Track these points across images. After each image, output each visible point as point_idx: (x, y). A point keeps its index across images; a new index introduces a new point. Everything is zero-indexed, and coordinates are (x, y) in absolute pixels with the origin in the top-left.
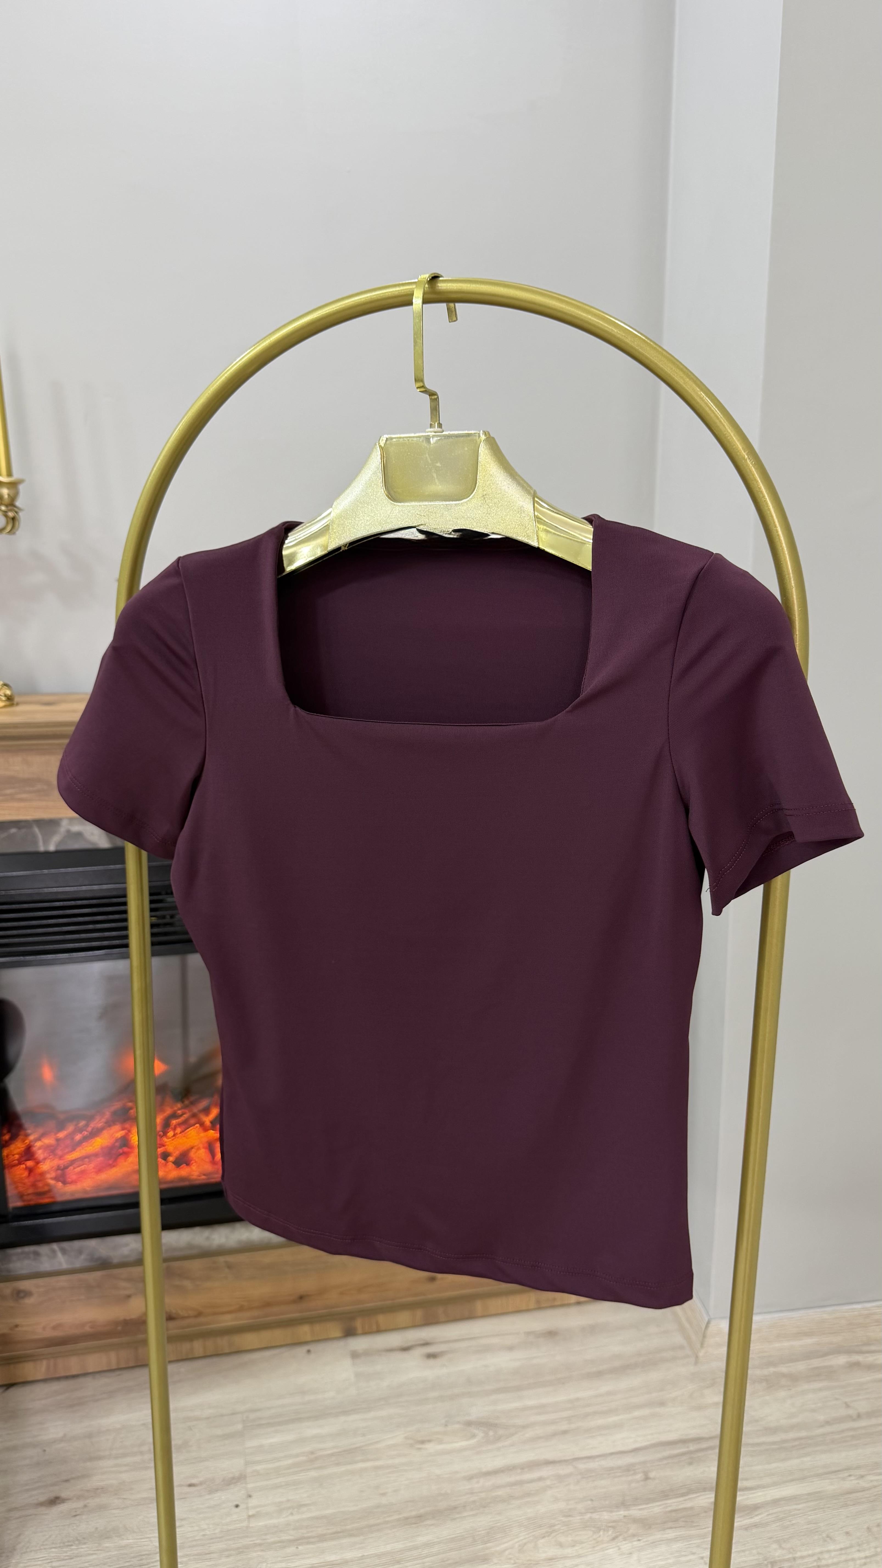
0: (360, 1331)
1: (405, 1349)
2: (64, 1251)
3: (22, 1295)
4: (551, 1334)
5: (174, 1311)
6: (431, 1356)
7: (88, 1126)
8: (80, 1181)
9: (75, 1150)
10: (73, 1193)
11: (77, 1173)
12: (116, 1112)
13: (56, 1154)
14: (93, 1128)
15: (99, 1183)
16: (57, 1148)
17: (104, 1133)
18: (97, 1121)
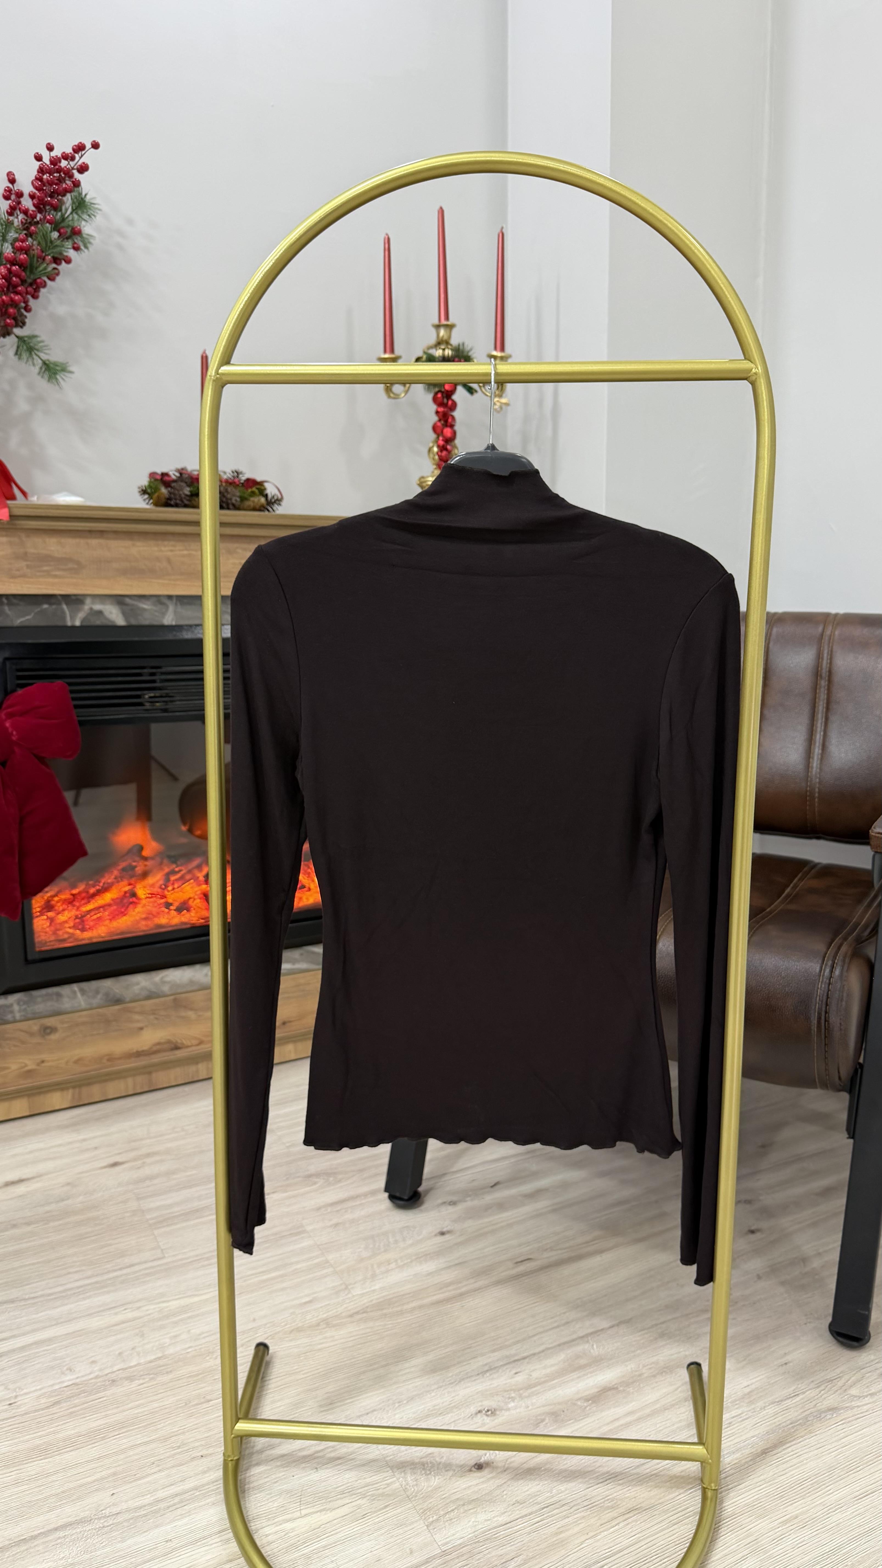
2: (83, 992)
3: (49, 1032)
7: (100, 882)
8: (96, 928)
9: (89, 902)
10: (91, 938)
11: (94, 920)
12: (123, 870)
13: (74, 906)
14: (104, 884)
15: (112, 930)
16: (74, 900)
17: (114, 887)
18: (107, 878)
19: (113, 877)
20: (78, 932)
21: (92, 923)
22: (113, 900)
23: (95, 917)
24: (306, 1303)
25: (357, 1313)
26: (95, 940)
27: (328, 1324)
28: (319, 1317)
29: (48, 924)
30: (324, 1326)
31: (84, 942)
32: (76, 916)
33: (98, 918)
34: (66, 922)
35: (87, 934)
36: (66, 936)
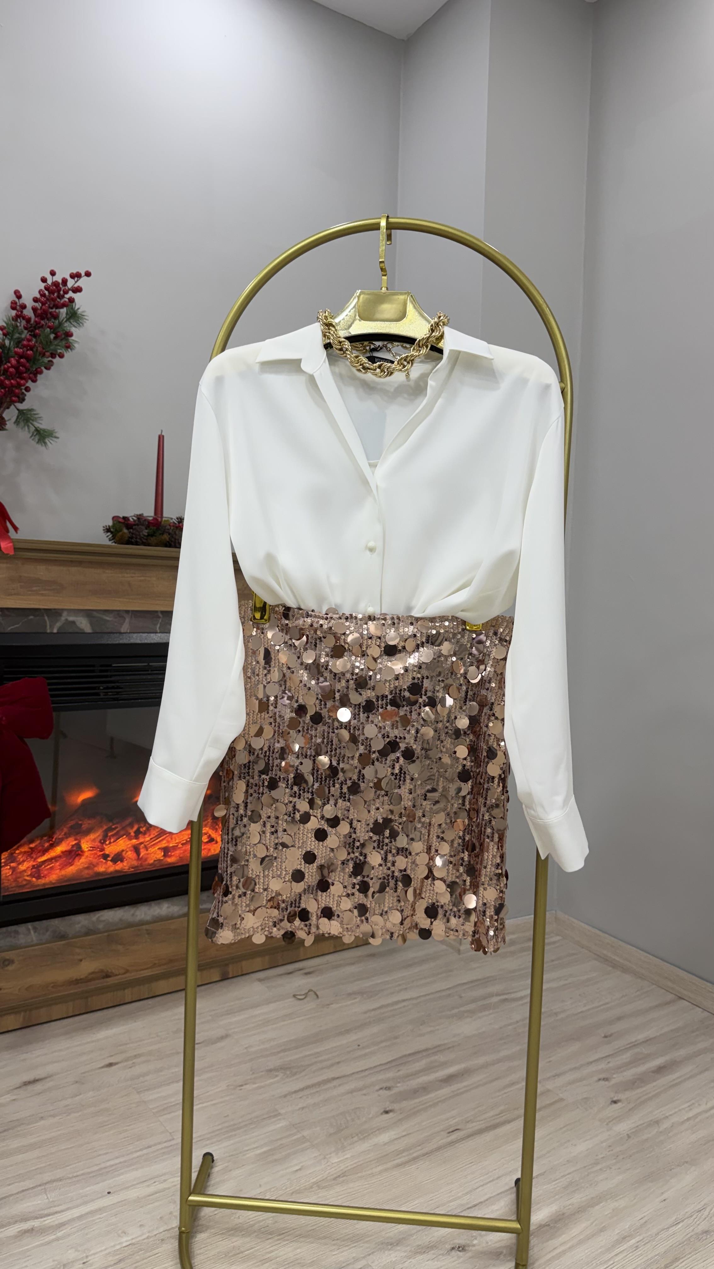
0: (231, 976)
2: (36, 929)
5: (109, 970)
7: (53, 838)
8: (49, 876)
9: (44, 854)
10: (44, 884)
11: (48, 869)
12: (71, 827)
13: (32, 858)
14: (55, 839)
15: (61, 877)
16: (32, 853)
17: (63, 842)
18: (58, 834)
19: (63, 833)
20: (34, 879)
21: (45, 872)
22: (62, 852)
23: (49, 867)
24: (297, 1171)
25: (339, 1176)
26: (47, 887)
27: (319, 1187)
28: (310, 1182)
29: (10, 873)
30: (317, 1188)
31: (38, 888)
32: (33, 866)
33: (50, 867)
34: (25, 871)
35: (42, 881)
36: (24, 883)
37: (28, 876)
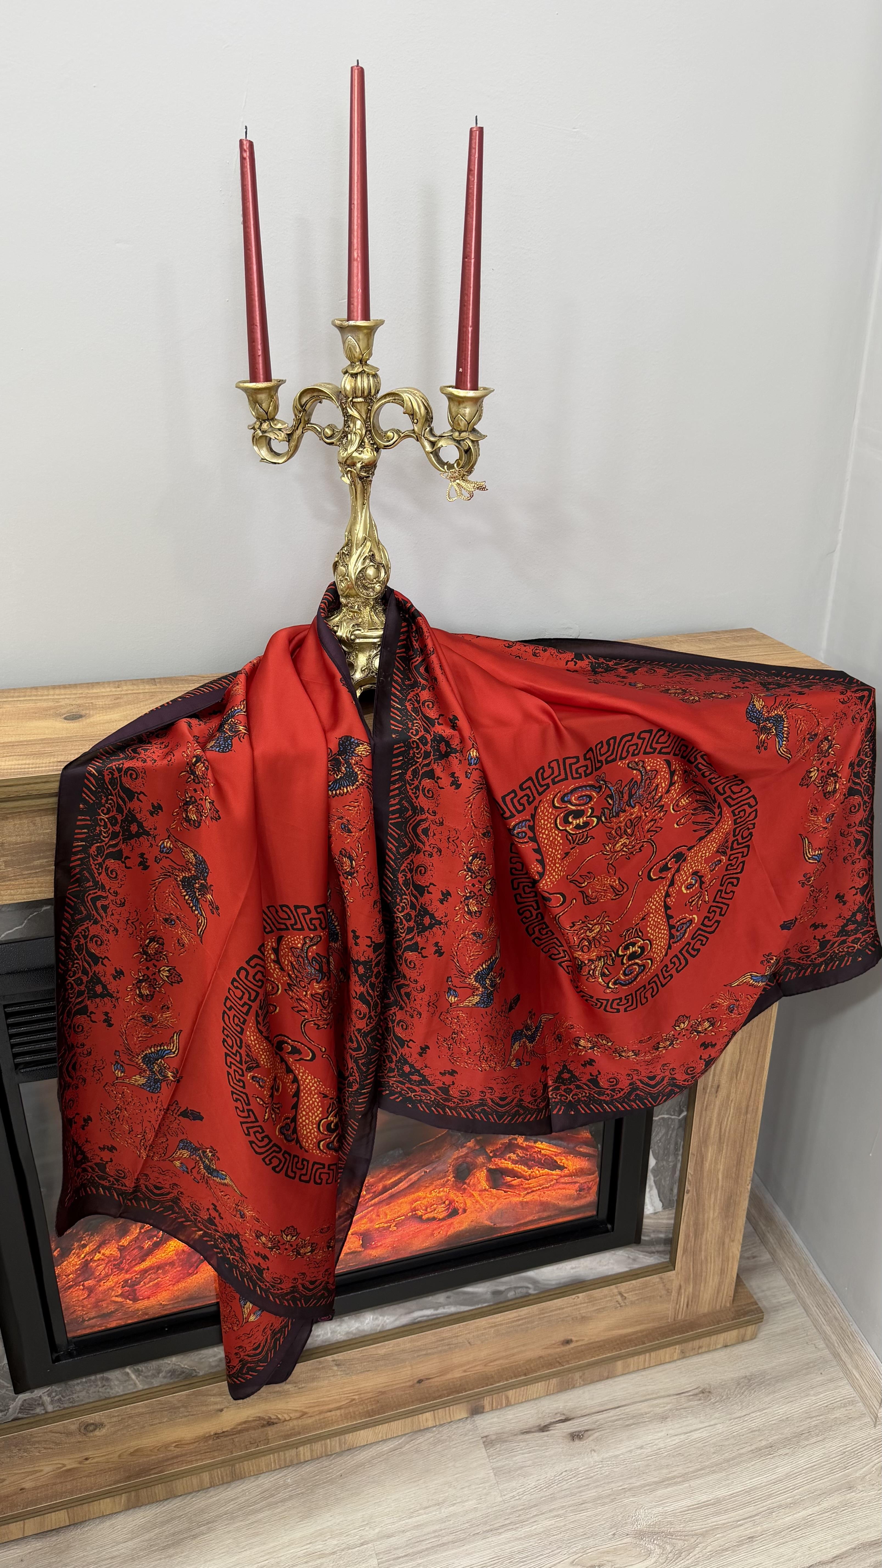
0: (487, 1408)
1: (544, 1429)
2: (138, 1373)
3: (91, 1428)
4: (704, 1393)
5: (273, 1417)
6: (576, 1436)
9: (144, 1260)
10: (147, 1311)
20: (129, 1303)
21: (147, 1290)
23: (153, 1280)
29: (83, 1297)
32: (126, 1281)
33: (154, 1285)
34: (111, 1288)
35: (142, 1305)
36: (112, 1308)
37: (116, 1296)
